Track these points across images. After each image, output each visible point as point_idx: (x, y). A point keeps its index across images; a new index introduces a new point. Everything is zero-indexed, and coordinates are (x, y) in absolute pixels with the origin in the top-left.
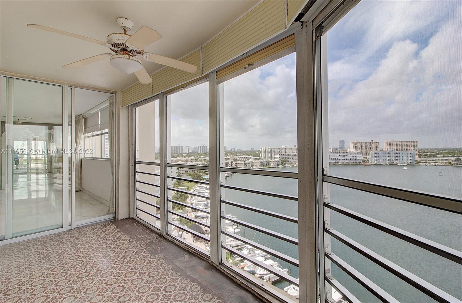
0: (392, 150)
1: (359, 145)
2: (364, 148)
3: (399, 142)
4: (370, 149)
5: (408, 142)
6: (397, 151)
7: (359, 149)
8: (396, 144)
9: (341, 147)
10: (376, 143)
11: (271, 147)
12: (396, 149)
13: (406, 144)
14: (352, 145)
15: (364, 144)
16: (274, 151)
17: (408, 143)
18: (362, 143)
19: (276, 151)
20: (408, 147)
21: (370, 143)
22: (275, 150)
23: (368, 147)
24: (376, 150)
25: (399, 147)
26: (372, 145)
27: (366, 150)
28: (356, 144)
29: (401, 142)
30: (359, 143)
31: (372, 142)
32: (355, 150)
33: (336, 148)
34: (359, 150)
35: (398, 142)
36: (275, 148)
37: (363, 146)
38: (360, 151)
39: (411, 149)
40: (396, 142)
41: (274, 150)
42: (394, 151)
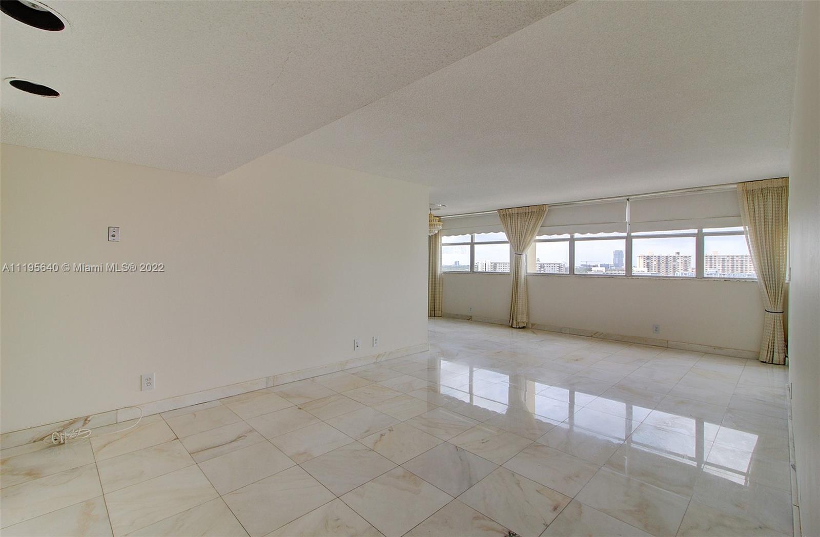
0: (715, 271)
1: (653, 259)
2: (663, 265)
3: (728, 256)
4: (674, 267)
5: (744, 257)
6: (724, 273)
7: (653, 268)
8: (722, 260)
9: (617, 263)
10: (686, 257)
11: (496, 262)
12: (722, 269)
13: (741, 261)
14: (642, 261)
15: (663, 260)
16: (500, 267)
17: (744, 260)
18: (659, 256)
19: (505, 267)
20: (744, 266)
21: (674, 256)
22: (503, 265)
23: (671, 264)
24: (685, 270)
25: (728, 265)
26: (678, 261)
27: (667, 270)
28: (648, 257)
29: (731, 257)
30: (653, 257)
31: (677, 255)
32: (646, 269)
33: (608, 265)
34: (653, 270)
35: (726, 257)
36: (501, 263)
37: (661, 262)
38: (655, 271)
39: (748, 269)
40: (722, 257)
41: (500, 265)
42: (718, 273)
